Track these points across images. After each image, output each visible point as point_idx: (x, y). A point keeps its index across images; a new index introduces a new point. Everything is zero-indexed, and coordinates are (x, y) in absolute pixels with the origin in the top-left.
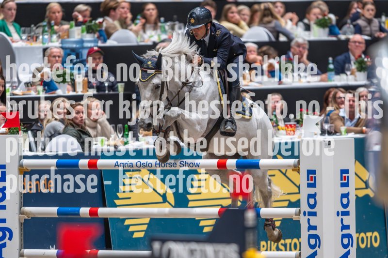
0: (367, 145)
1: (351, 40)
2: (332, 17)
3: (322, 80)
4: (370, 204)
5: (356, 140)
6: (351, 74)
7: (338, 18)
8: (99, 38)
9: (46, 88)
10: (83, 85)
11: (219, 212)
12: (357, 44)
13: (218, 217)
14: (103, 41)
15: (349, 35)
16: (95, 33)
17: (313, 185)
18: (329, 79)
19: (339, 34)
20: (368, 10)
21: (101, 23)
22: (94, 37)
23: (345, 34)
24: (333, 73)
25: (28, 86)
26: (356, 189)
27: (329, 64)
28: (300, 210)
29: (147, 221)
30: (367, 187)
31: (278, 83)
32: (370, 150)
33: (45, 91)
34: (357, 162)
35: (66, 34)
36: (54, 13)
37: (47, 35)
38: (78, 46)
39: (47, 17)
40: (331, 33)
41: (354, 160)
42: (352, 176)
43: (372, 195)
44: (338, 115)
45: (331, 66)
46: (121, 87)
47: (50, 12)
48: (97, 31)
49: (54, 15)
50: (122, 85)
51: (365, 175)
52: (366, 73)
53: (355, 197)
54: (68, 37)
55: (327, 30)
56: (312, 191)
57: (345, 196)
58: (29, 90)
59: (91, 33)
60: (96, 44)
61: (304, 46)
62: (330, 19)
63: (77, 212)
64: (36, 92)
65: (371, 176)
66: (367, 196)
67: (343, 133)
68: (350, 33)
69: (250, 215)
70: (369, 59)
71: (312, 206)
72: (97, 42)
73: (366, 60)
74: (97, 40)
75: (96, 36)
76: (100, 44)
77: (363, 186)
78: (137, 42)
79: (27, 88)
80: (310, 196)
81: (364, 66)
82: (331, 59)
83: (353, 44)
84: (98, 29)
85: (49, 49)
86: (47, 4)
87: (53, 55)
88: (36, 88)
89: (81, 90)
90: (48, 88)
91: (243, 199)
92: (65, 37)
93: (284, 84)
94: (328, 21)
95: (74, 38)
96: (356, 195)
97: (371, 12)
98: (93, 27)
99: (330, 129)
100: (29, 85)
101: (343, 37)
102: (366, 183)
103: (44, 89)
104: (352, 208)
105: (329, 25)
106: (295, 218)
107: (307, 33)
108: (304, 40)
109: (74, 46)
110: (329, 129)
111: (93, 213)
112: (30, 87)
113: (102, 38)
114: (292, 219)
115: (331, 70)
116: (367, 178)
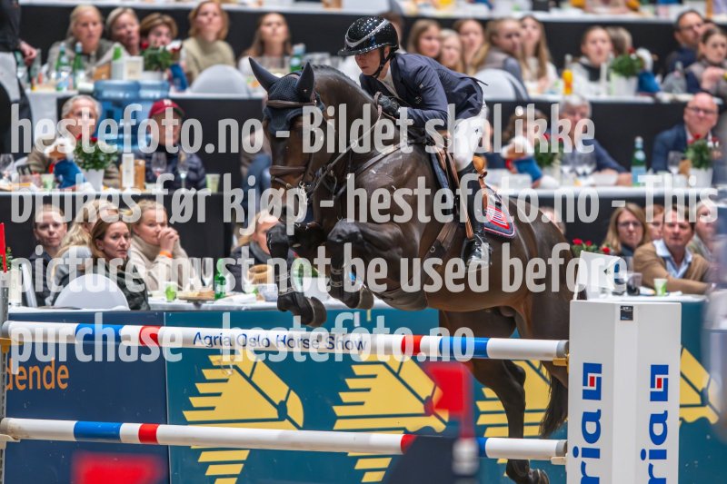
0: (708, 317)
1: (690, 105)
2: (645, 55)
3: (618, 183)
4: (708, 437)
5: (685, 306)
6: (680, 173)
7: (656, 57)
8: (171, 80)
9: (61, 177)
10: (136, 176)
11: (403, 442)
12: (702, 114)
13: (399, 452)
14: (178, 87)
15: (678, 93)
16: (163, 70)
17: (594, 395)
18: (634, 182)
19: (658, 90)
20: (715, 46)
21: (176, 52)
22: (161, 78)
23: (669, 90)
24: (643, 168)
25: (24, 173)
26: (682, 406)
27: (634, 149)
28: (566, 445)
29: (243, 455)
30: (704, 402)
31: (530, 185)
32: (714, 328)
33: (58, 185)
34: (685, 351)
35: (105, 70)
36: (86, 25)
37: (66, 71)
38: (128, 95)
39: (72, 34)
40: (643, 87)
41: (680, 346)
42: (673, 378)
43: (713, 419)
44: (655, 253)
45: (640, 155)
46: (213, 182)
47: (76, 25)
48: (167, 66)
49: (84, 30)
50: (214, 179)
51: (701, 377)
52: (710, 171)
53: (678, 423)
54: (110, 76)
55: (634, 82)
56: (592, 406)
57: (660, 418)
58: (26, 181)
59: (156, 70)
60: (165, 93)
61: (584, 110)
62: (640, 59)
63: (114, 433)
64: (39, 186)
65: (712, 381)
66: (703, 421)
67: (660, 292)
68: (680, 90)
69: (465, 450)
70: (717, 144)
71: (592, 438)
72: (168, 90)
73: (710, 144)
74: (167, 84)
75: (166, 76)
76: (174, 93)
77: (697, 400)
78: (249, 92)
79: (22, 177)
80: (588, 417)
81: (705, 157)
82: (639, 141)
83: (693, 113)
84: (171, 62)
85: (72, 100)
86: (71, 9)
87: (77, 111)
88: (40, 179)
89: (132, 184)
90: (64, 178)
91: (450, 418)
92: (104, 76)
93: (544, 188)
94: (637, 64)
95: (121, 79)
96: (681, 419)
97: (720, 49)
98: (160, 59)
99: (634, 282)
100: (27, 170)
101: (665, 97)
102: (703, 395)
103: (57, 181)
104: (672, 445)
105: (639, 71)
106: (556, 460)
107: (593, 86)
108: (583, 99)
109: (121, 95)
110: (631, 283)
111: (147, 435)
112: (29, 176)
113: (177, 81)
114: (550, 461)
115: (639, 163)
116: (705, 385)
